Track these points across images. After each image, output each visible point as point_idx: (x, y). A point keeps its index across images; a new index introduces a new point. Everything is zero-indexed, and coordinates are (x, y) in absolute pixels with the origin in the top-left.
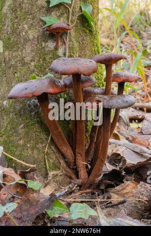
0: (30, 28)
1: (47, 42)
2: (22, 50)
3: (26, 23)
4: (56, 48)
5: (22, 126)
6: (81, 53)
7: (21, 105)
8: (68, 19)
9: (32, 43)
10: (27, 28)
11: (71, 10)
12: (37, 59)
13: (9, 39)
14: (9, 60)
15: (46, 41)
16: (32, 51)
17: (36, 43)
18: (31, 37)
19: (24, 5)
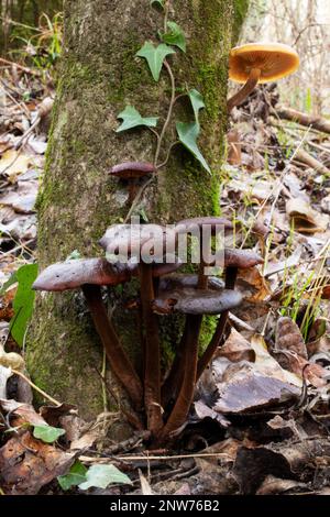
0: (89, 169)
1: (114, 192)
2: (74, 206)
3: (85, 160)
4: (129, 204)
5: (63, 335)
6: (175, 213)
7: (65, 300)
8: (154, 153)
9: (90, 195)
10: (84, 168)
11: (160, 139)
12: (96, 221)
13: (57, 185)
14: (55, 221)
15: (112, 192)
16: (90, 208)
17: (97, 193)
18: (90, 184)
19: (84, 128)
